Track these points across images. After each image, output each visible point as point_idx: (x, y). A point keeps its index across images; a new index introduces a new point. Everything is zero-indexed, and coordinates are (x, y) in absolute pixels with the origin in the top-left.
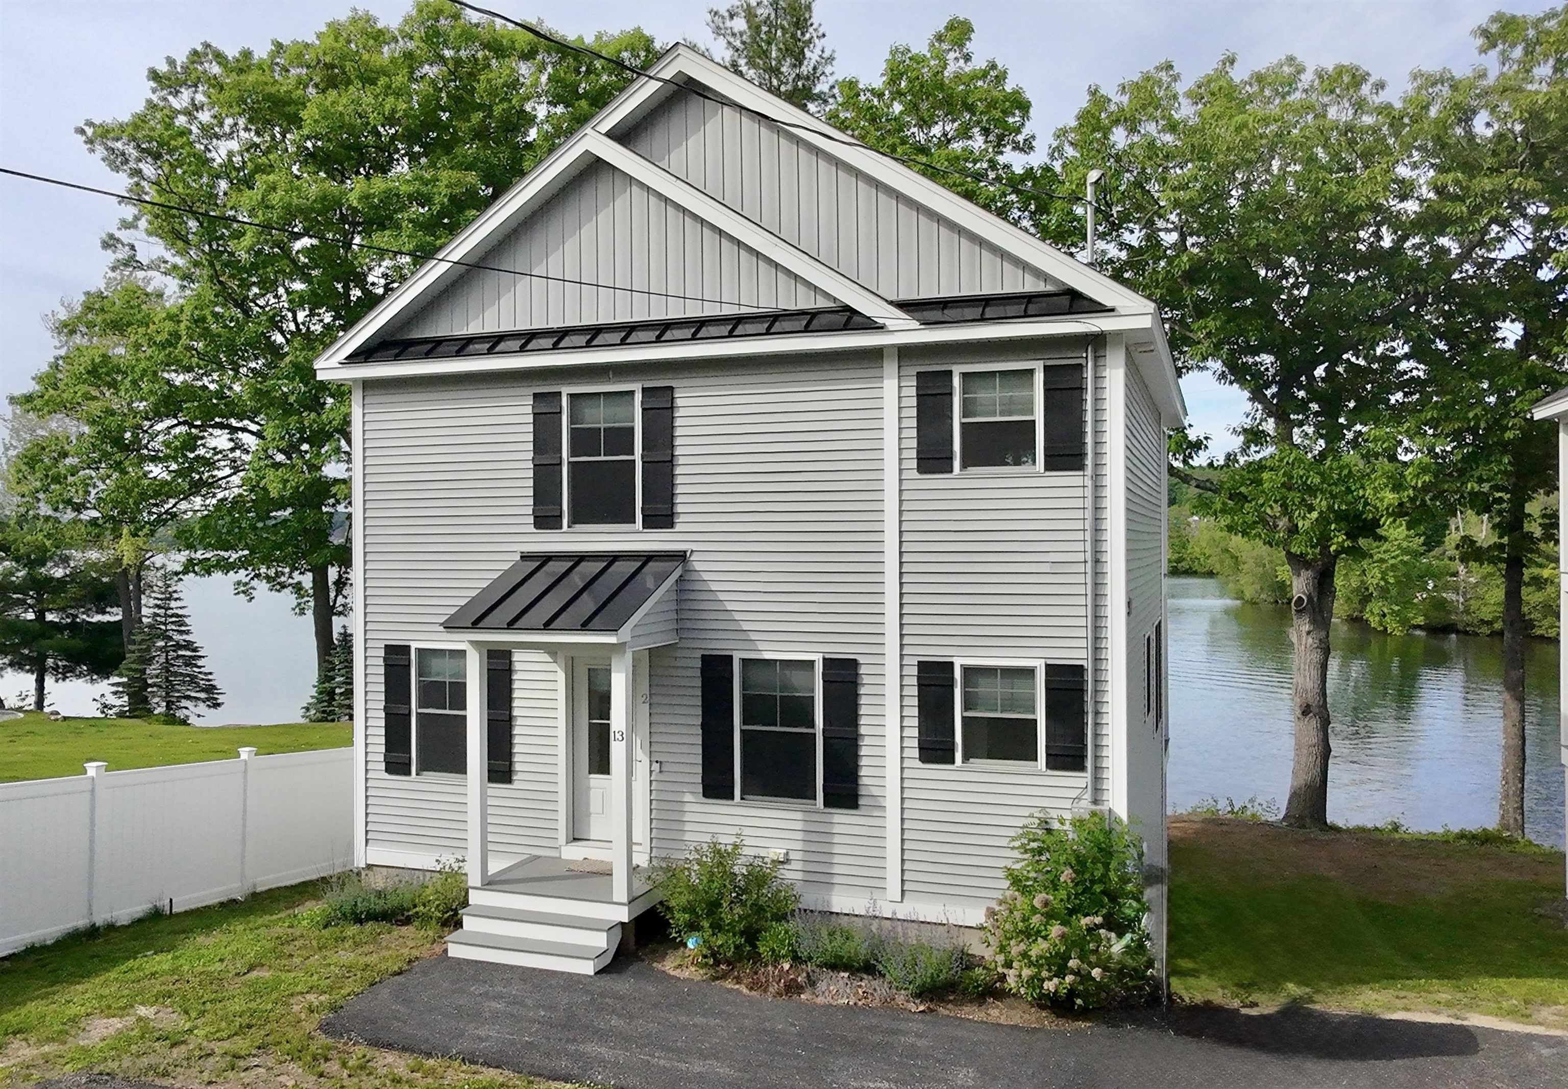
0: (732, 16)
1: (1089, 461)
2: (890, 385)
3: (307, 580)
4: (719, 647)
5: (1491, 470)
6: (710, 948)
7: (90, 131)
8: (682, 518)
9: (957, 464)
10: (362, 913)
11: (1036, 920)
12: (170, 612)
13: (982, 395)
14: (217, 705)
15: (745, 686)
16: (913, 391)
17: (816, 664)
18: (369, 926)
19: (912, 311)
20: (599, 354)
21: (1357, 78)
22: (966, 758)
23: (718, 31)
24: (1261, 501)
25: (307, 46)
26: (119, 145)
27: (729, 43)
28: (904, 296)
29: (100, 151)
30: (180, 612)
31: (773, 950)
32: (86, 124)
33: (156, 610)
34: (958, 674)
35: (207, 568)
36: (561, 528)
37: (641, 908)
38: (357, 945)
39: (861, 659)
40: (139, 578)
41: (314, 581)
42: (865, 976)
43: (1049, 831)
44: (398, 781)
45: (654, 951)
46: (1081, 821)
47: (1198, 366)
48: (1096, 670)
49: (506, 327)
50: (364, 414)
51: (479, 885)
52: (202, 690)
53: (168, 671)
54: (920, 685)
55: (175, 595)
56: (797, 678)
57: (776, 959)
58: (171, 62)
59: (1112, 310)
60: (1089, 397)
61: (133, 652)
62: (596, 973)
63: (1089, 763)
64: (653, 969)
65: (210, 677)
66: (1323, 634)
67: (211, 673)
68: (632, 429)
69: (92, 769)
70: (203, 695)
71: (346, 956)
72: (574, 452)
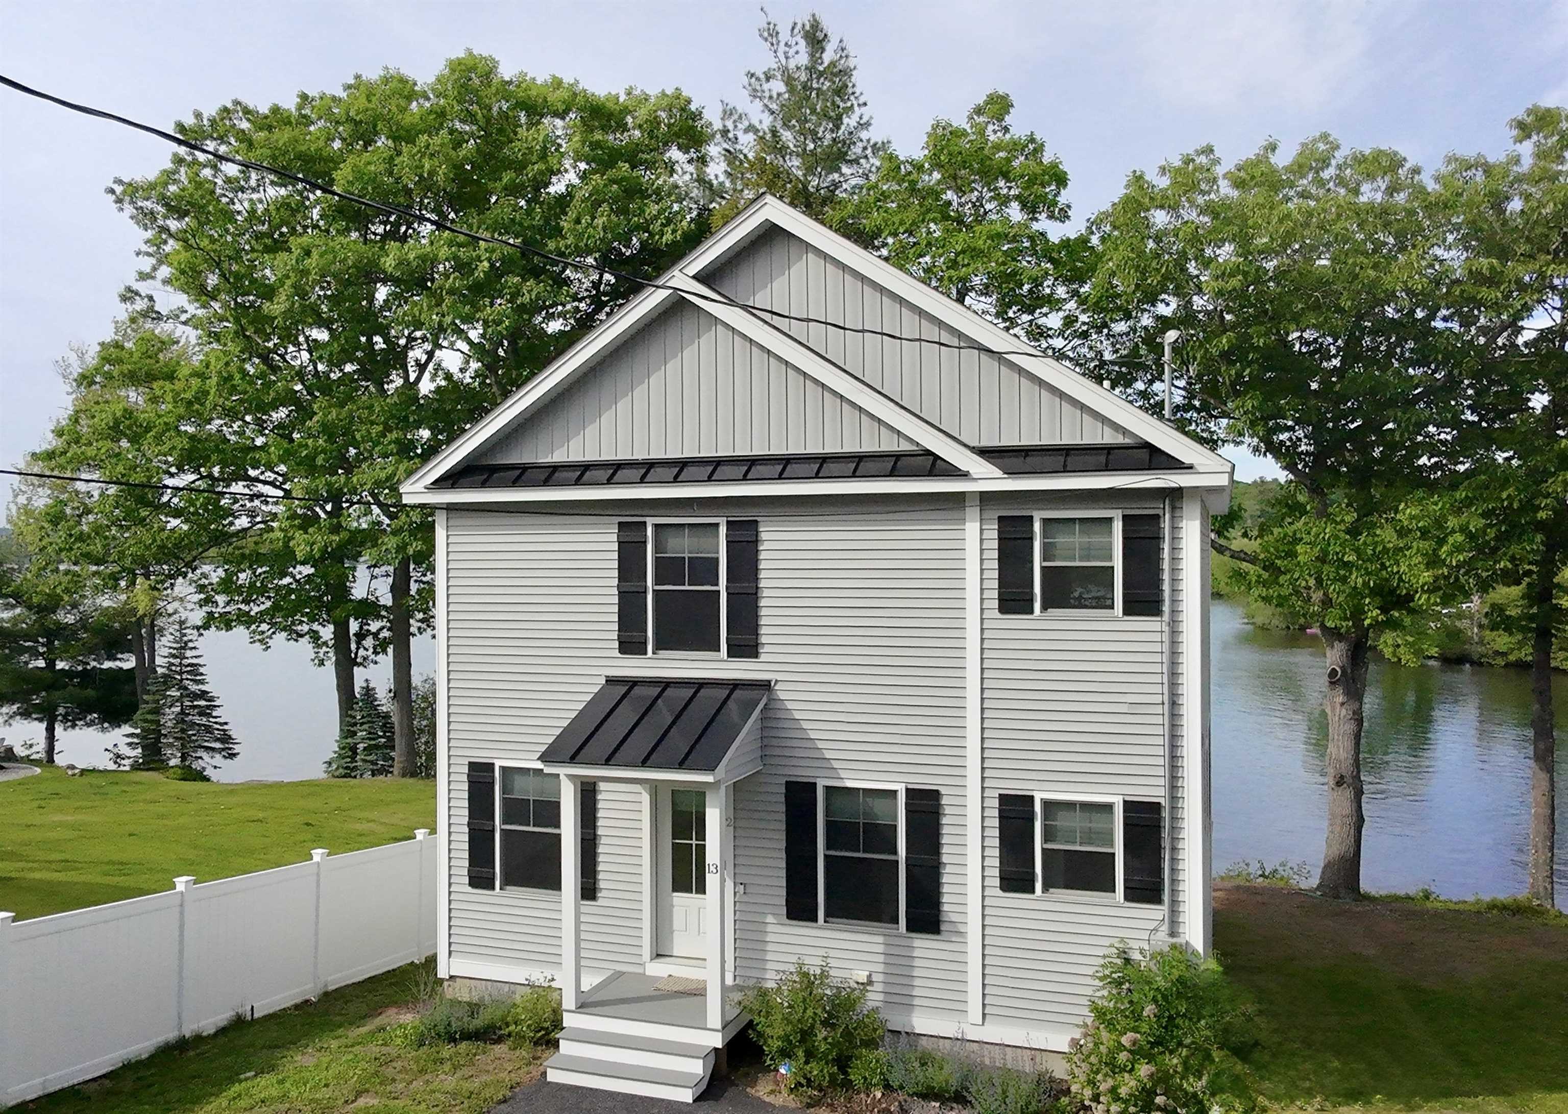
0: (768, 79)
1: (1166, 608)
2: (972, 528)
3: (327, 632)
4: (803, 774)
5: (1524, 549)
6: (805, 1077)
7: (119, 189)
8: (766, 649)
9: (1037, 606)
10: (456, 1032)
11: (1123, 1057)
12: (185, 662)
13: (1062, 540)
14: (232, 756)
15: (827, 812)
16: (995, 535)
17: (899, 794)
18: (463, 1046)
19: (993, 458)
20: (686, 489)
21: (1394, 163)
22: (1046, 887)
23: (755, 94)
24: (1296, 575)
25: (334, 99)
26: (148, 204)
27: (766, 106)
28: (986, 443)
29: (129, 210)
30: (195, 661)
31: (865, 1079)
32: (115, 182)
33: (172, 660)
34: (1038, 808)
35: (226, 622)
36: (646, 654)
37: (732, 1032)
38: (455, 1068)
39: (943, 790)
40: (152, 625)
41: (334, 633)
42: (955, 1105)
43: (1127, 961)
44: (482, 895)
45: (747, 1075)
46: (1161, 954)
47: (1234, 441)
48: (1174, 808)
49: (591, 456)
50: (448, 536)
51: (573, 1008)
52: (217, 740)
53: (183, 721)
54: (1001, 817)
55: (190, 645)
56: (879, 806)
57: (868, 1087)
58: (198, 115)
59: (1191, 467)
60: (1166, 547)
61: (147, 703)
62: (694, 1101)
63: (1166, 897)
64: (747, 1096)
65: (226, 727)
66: (1357, 705)
67: (226, 723)
68: (717, 560)
69: (181, 883)
70: (218, 745)
71: (448, 1081)
72: (658, 581)
